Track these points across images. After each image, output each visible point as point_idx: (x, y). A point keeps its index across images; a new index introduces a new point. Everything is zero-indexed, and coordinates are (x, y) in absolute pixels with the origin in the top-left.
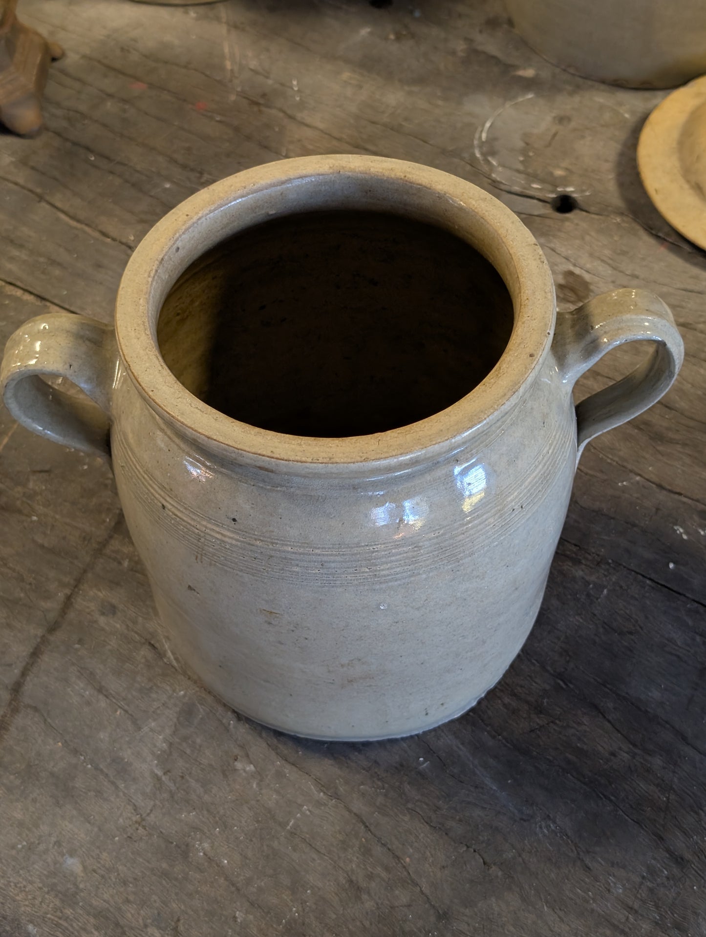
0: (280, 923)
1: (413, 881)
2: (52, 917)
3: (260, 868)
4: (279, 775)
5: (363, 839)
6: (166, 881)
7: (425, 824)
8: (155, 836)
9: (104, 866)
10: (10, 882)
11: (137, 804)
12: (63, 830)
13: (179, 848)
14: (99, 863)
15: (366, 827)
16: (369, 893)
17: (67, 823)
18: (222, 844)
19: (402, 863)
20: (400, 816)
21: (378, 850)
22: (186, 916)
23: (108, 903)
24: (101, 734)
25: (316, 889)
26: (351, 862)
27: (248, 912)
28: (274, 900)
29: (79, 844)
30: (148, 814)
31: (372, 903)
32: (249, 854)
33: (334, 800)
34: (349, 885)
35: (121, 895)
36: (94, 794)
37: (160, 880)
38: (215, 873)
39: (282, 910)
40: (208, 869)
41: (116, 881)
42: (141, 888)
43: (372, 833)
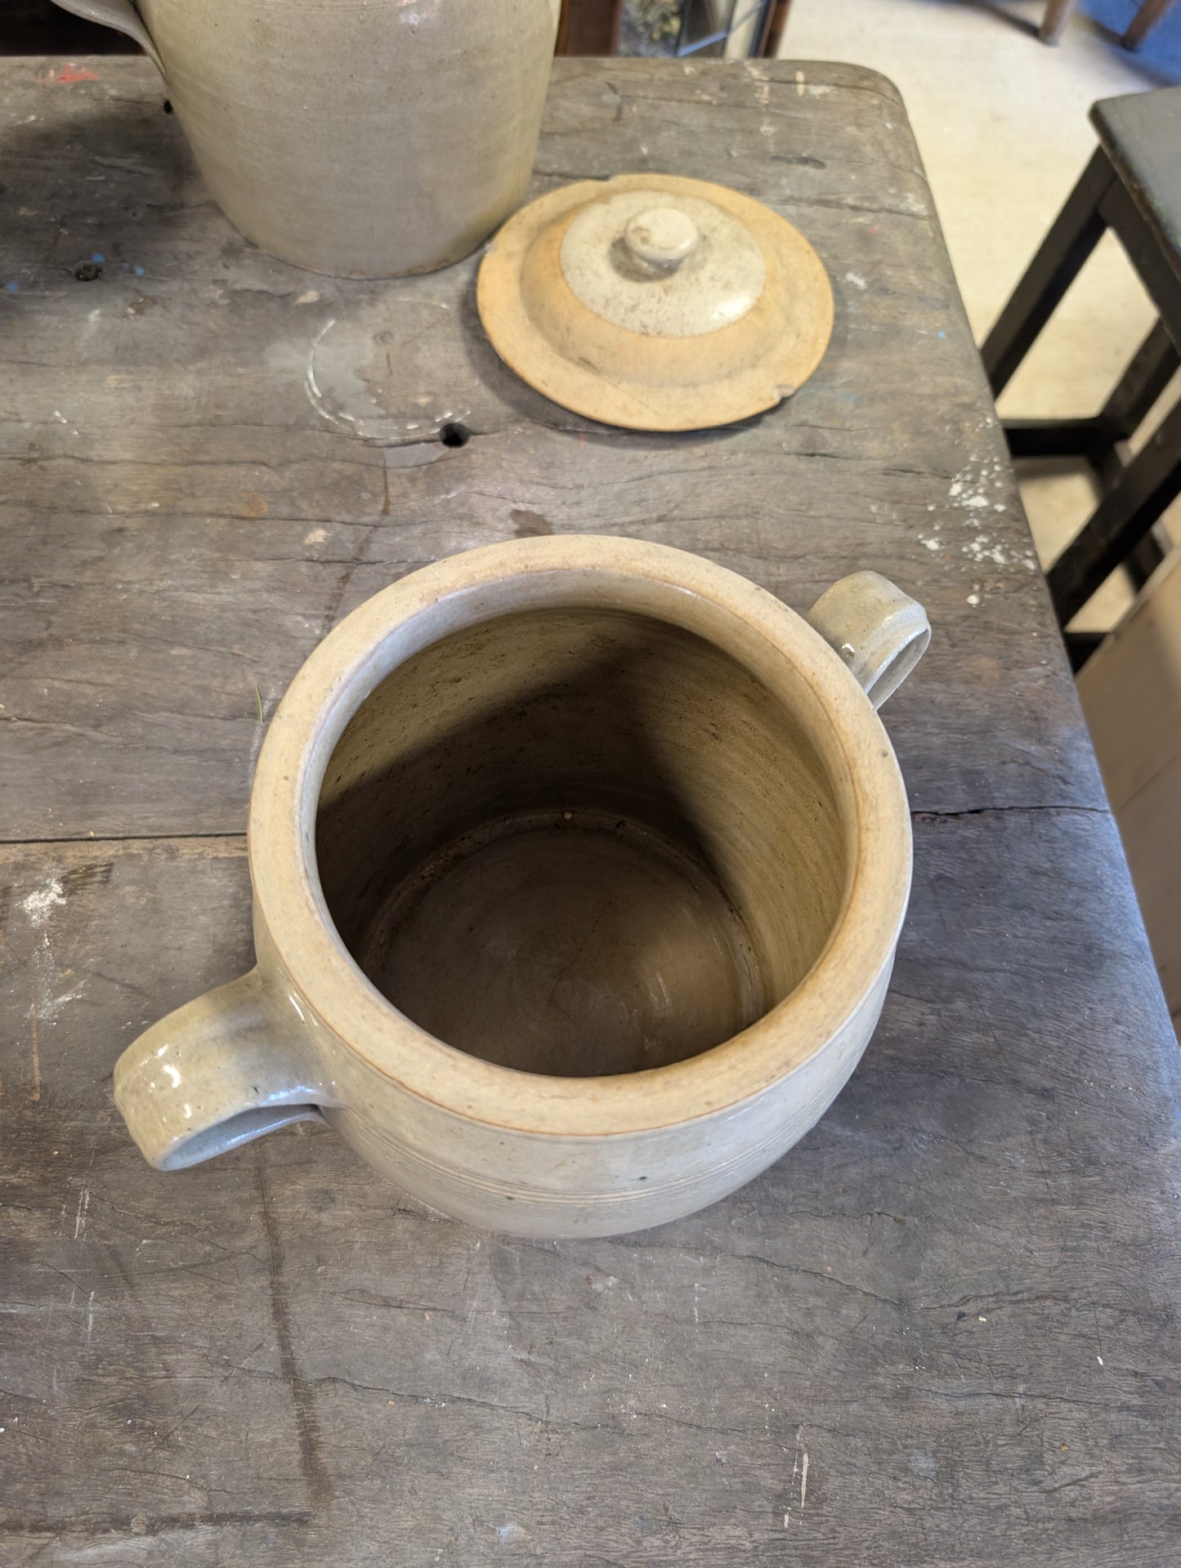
0: (764, 1432)
1: (848, 1287)
3: (702, 1386)
4: (646, 1268)
5: (774, 1278)
6: (621, 1476)
7: (818, 1218)
8: (573, 1433)
9: (546, 1510)
11: (526, 1410)
12: (470, 1502)
13: (607, 1426)
14: (539, 1510)
15: (768, 1263)
16: (821, 1333)
17: (469, 1491)
18: (647, 1389)
19: (827, 1278)
20: (791, 1227)
21: (796, 1280)
22: (669, 1498)
23: (581, 1547)
24: (428, 1356)
25: (771, 1367)
26: (781, 1312)
27: (726, 1445)
28: (740, 1411)
29: (500, 1506)
30: (548, 1413)
31: (831, 1341)
32: (681, 1378)
33: (718, 1257)
34: (797, 1338)
35: (588, 1529)
36: (473, 1433)
37: (614, 1479)
38: (663, 1427)
39: (756, 1415)
40: (653, 1428)
41: (572, 1518)
42: (603, 1504)
43: (778, 1266)
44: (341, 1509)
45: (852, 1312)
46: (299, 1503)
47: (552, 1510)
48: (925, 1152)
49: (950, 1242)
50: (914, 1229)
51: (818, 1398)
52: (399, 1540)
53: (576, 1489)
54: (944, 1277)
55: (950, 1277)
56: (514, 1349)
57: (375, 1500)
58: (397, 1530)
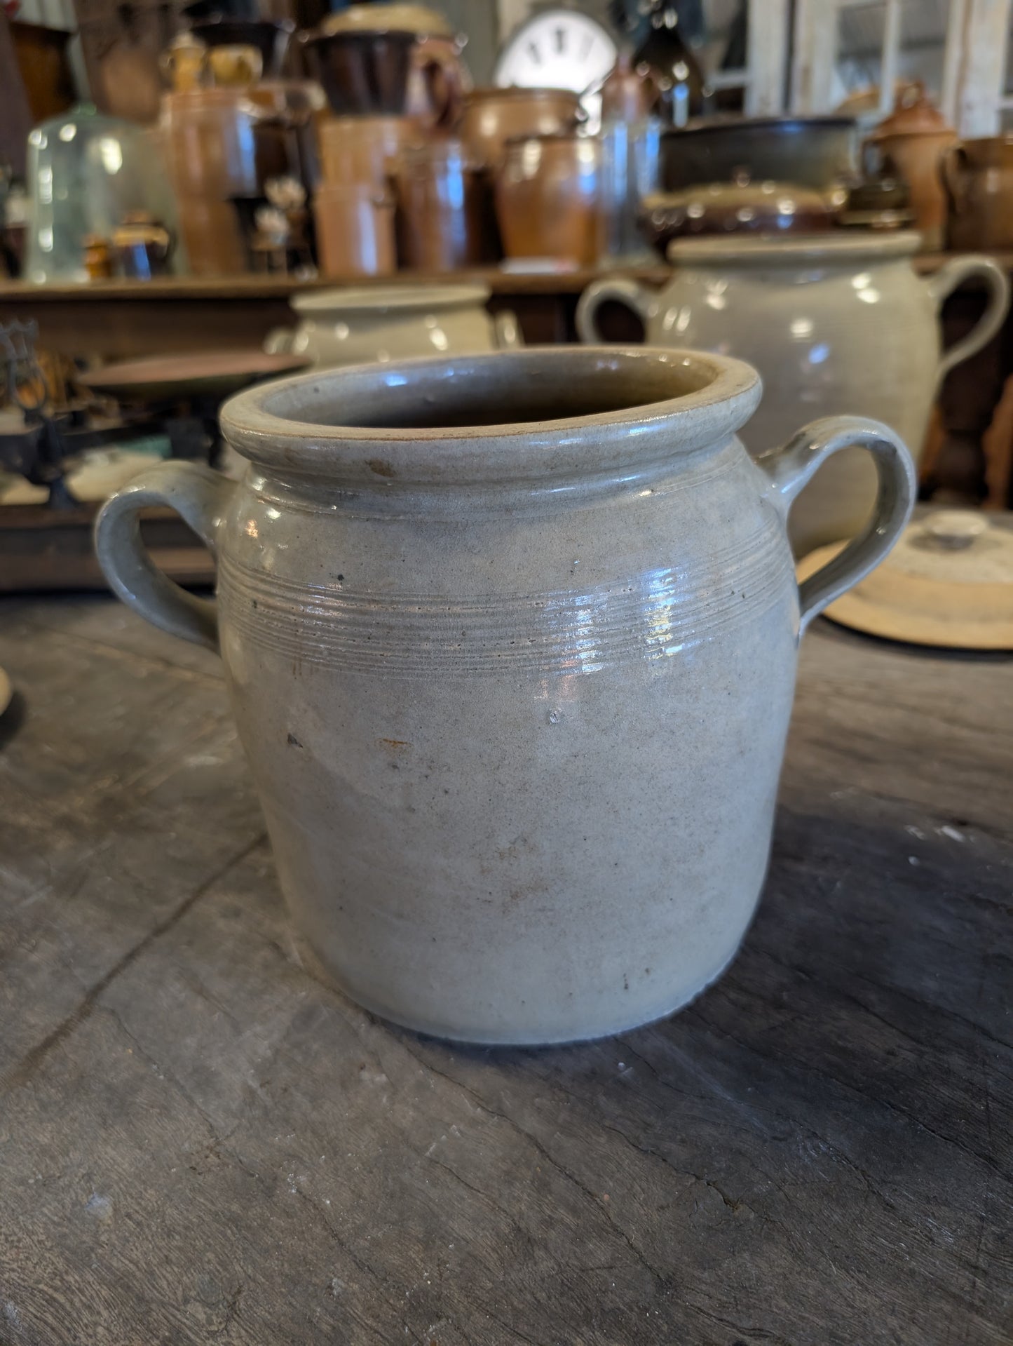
0: (400, 1296)
1: (615, 1228)
2: (46, 1288)
3: (379, 1211)
4: (421, 1087)
5: (538, 1169)
6: (232, 1232)
7: (630, 1146)
8: (230, 1167)
9: (145, 1209)
11: (214, 1124)
12: (99, 1158)
13: (262, 1182)
14: (139, 1204)
15: (542, 1151)
16: (546, 1248)
17: (109, 1149)
18: (326, 1177)
19: (597, 1203)
20: (594, 1137)
21: (560, 1184)
22: (252, 1284)
23: (136, 1264)
24: (189, 1040)
25: (463, 1243)
26: (519, 1201)
27: (351, 1279)
28: (395, 1260)
29: (116, 1178)
30: (228, 1137)
31: (551, 1263)
32: (366, 1192)
33: (496, 1118)
34: (515, 1236)
35: (159, 1253)
36: (158, 1111)
37: (223, 1229)
38: (309, 1218)
39: (406, 1275)
40: (299, 1213)
41: (157, 1231)
42: (193, 1242)
43: (550, 1159)
44: (18, 1096)
45: (600, 1252)
48: (813, 1160)
49: (782, 1262)
50: (742, 1223)
51: (488, 1308)
52: (25, 1147)
53: (185, 1212)
54: (747, 1291)
55: (755, 1296)
56: (253, 1076)
57: (44, 1107)
58: (32, 1138)
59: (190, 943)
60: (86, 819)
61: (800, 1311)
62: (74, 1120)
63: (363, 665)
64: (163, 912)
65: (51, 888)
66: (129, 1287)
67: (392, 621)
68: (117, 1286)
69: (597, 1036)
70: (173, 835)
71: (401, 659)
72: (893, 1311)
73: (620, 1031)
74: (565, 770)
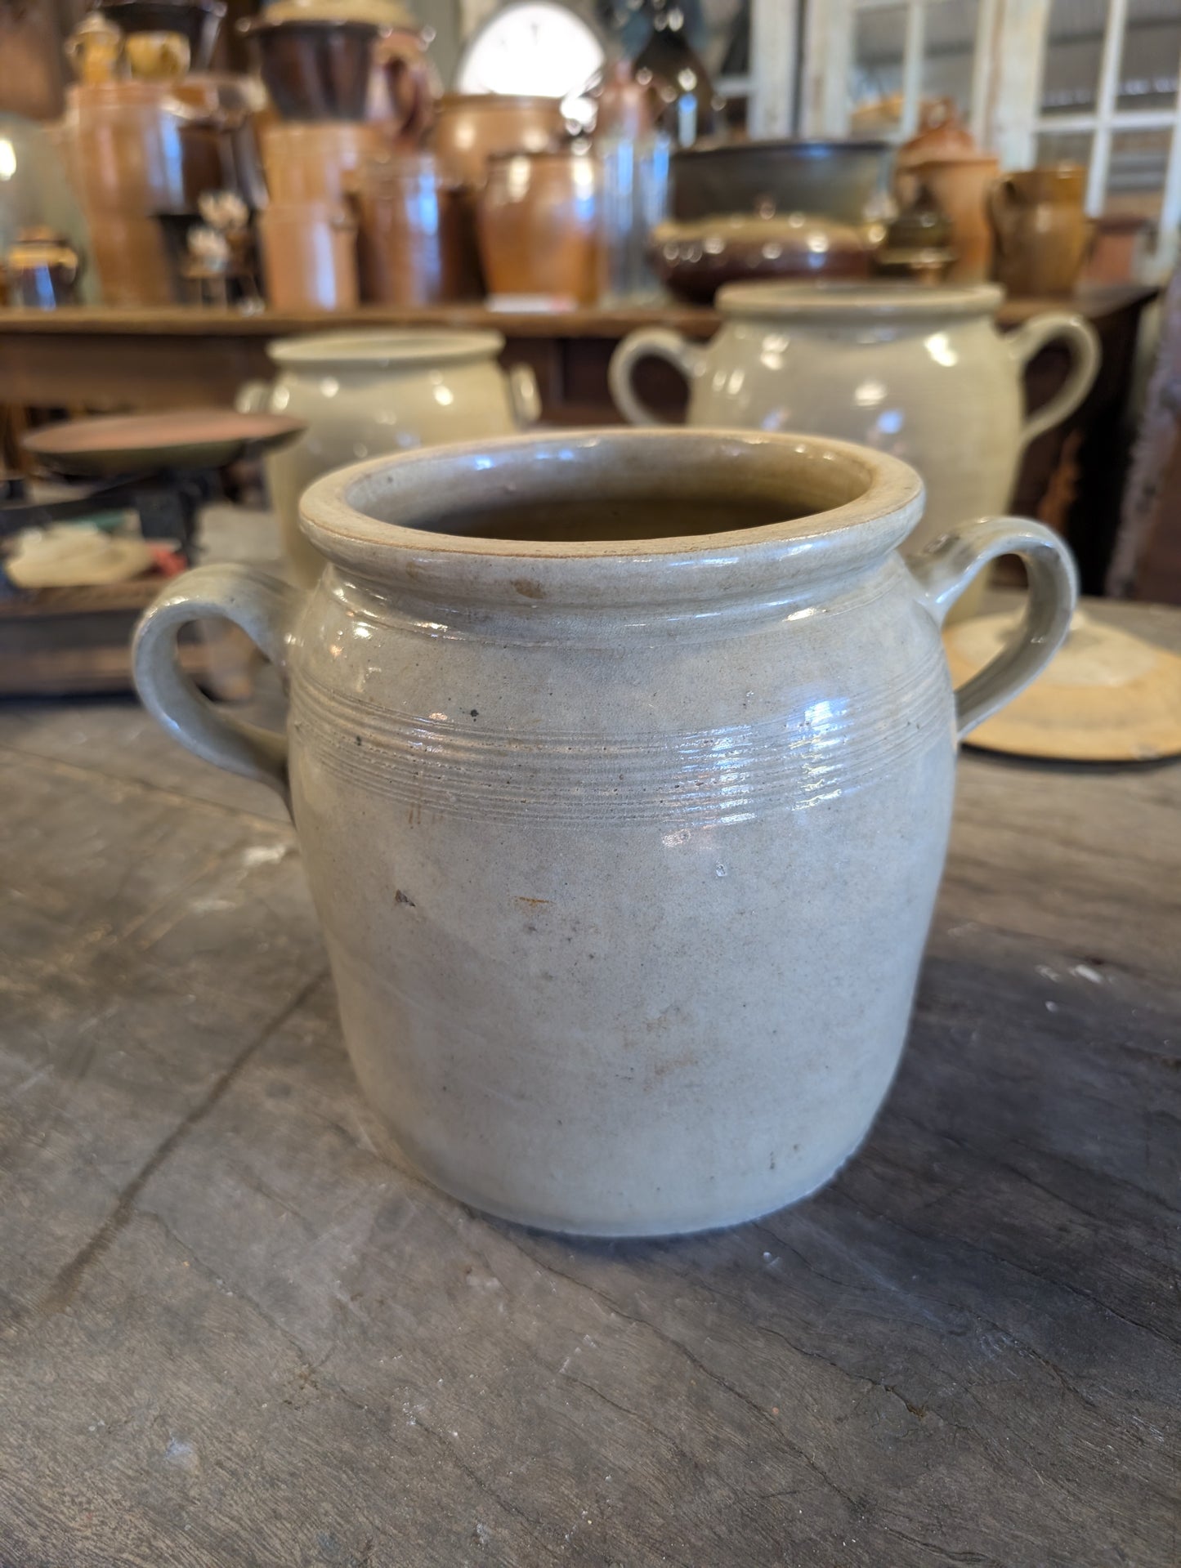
0: (559, 1540)
1: (790, 1444)
2: (131, 1558)
3: (517, 1441)
4: (540, 1291)
5: (692, 1382)
6: (348, 1475)
7: (793, 1349)
8: (332, 1398)
9: (238, 1455)
10: (64, 1494)
11: (303, 1347)
12: (172, 1396)
13: (374, 1414)
14: (230, 1449)
15: (694, 1361)
16: (717, 1474)
17: (181, 1384)
18: (448, 1405)
19: (767, 1418)
20: (750, 1341)
21: (720, 1398)
22: (382, 1537)
23: (238, 1520)
24: (255, 1248)
25: (621, 1473)
26: (677, 1421)
27: (498, 1524)
28: (547, 1498)
29: (197, 1419)
30: (323, 1362)
31: (726, 1492)
32: (498, 1418)
33: (634, 1324)
34: (680, 1461)
35: (263, 1506)
36: (234, 1335)
37: (336, 1474)
38: (436, 1455)
39: (562, 1515)
40: (424, 1449)
41: (257, 1481)
42: (302, 1491)
43: (706, 1371)
44: (57, 1325)
45: (780, 1476)
46: (28, 1299)
47: (244, 1460)
48: (998, 1357)
49: (983, 1475)
50: (932, 1432)
51: (662, 1548)
52: (77, 1387)
53: (287, 1456)
54: (950, 1510)
55: (959, 1515)
56: (340, 1287)
57: (92, 1337)
58: (83, 1375)
59: (236, 1130)
60: (80, 981)
61: (1011, 1529)
62: (131, 1351)
63: (498, 813)
64: (197, 1092)
65: (51, 1067)
66: (234, 1550)
67: (538, 763)
68: (220, 1550)
69: (735, 1221)
70: (192, 997)
71: (546, 806)
72: (1112, 1522)
73: (760, 1215)
74: (729, 929)
